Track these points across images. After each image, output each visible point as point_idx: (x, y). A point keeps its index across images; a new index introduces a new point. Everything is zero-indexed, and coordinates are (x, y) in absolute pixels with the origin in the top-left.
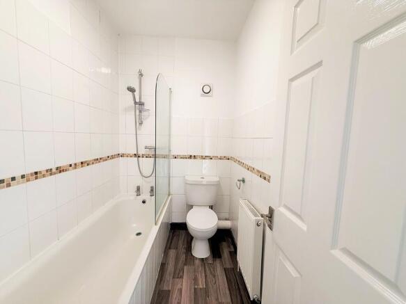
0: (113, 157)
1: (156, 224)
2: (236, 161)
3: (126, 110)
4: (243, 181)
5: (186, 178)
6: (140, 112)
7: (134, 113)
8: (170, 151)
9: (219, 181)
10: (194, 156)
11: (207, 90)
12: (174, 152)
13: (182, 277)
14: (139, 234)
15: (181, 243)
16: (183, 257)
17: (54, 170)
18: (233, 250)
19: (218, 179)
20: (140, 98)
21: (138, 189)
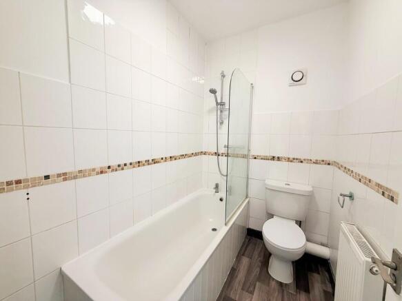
0: (196, 154)
1: (226, 224)
2: (340, 166)
3: (210, 111)
4: (351, 197)
5: (266, 182)
6: (221, 112)
7: (216, 114)
8: (249, 150)
9: (312, 192)
10: (278, 158)
11: (297, 77)
12: (253, 153)
13: (252, 293)
14: (214, 230)
15: (256, 253)
16: (256, 271)
17: (151, 161)
18: (330, 290)
19: (311, 189)
20: (222, 98)
21: (217, 186)
